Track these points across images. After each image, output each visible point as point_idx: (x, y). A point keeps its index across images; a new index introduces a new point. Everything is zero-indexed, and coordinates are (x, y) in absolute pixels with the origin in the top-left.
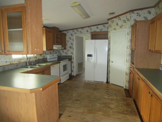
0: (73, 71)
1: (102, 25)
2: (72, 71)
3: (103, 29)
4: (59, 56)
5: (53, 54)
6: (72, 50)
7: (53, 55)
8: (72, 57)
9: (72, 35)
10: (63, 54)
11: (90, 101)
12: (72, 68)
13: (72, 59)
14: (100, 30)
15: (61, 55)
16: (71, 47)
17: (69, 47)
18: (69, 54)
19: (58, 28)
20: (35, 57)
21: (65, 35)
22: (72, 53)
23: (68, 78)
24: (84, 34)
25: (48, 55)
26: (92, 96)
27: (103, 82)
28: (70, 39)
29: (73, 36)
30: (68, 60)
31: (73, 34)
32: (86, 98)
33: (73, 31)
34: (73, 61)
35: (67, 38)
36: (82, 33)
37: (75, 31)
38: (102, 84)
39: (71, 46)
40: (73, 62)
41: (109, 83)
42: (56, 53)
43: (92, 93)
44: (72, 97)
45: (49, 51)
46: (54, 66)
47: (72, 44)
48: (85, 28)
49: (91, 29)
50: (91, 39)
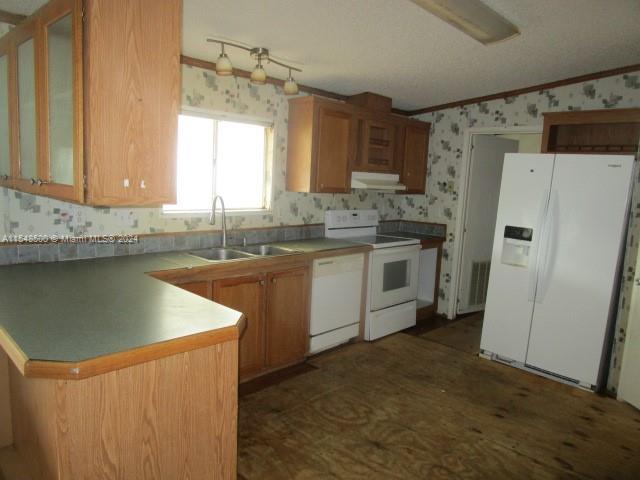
0: (443, 296)
1: (620, 77)
2: (438, 293)
3: (620, 98)
4: (388, 219)
5: (355, 212)
6: (449, 197)
7: (354, 215)
8: (448, 232)
9: (455, 129)
10: (412, 215)
11: (435, 471)
12: (443, 279)
13: (445, 240)
14: (605, 101)
15: (401, 216)
16: (445, 184)
17: (439, 183)
18: (436, 216)
19: (389, 100)
20: (265, 217)
21: (426, 129)
22: (448, 213)
23: (412, 322)
24: (516, 125)
25: (329, 212)
26: (466, 446)
27: (577, 382)
28: (446, 146)
29: (462, 133)
30: (418, 241)
31: (459, 125)
32: (424, 449)
33: (461, 113)
34: (449, 252)
35: (434, 146)
36: (504, 121)
37: (474, 109)
38: (569, 389)
39: (446, 178)
40: (446, 256)
41: (612, 394)
42: (375, 207)
43: (474, 430)
44: (365, 421)
45: (339, 196)
46: (331, 262)
47: (452, 172)
48: (521, 97)
49: (551, 97)
50: (542, 152)
